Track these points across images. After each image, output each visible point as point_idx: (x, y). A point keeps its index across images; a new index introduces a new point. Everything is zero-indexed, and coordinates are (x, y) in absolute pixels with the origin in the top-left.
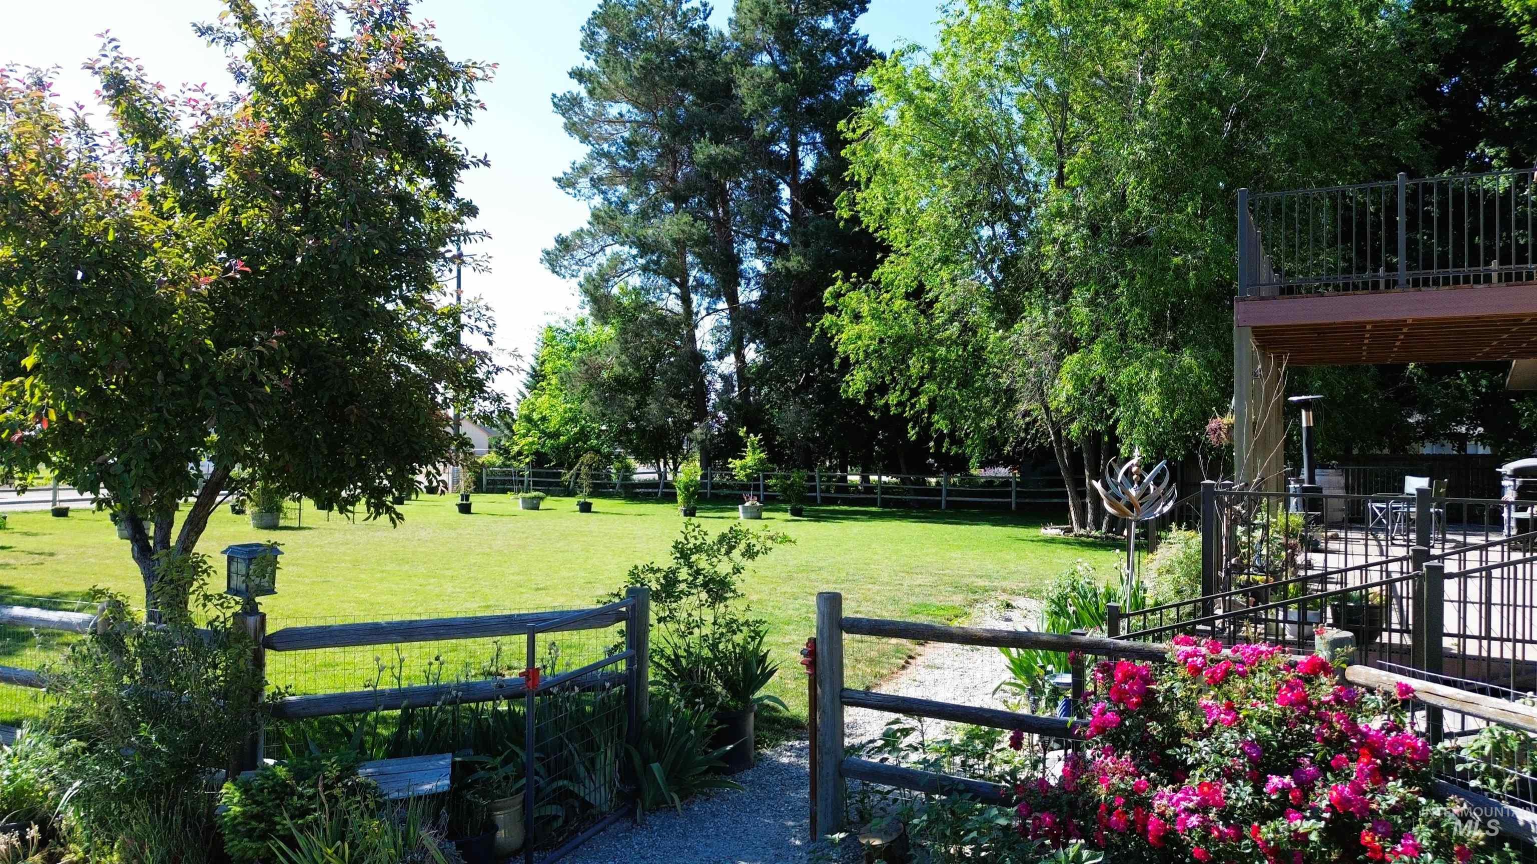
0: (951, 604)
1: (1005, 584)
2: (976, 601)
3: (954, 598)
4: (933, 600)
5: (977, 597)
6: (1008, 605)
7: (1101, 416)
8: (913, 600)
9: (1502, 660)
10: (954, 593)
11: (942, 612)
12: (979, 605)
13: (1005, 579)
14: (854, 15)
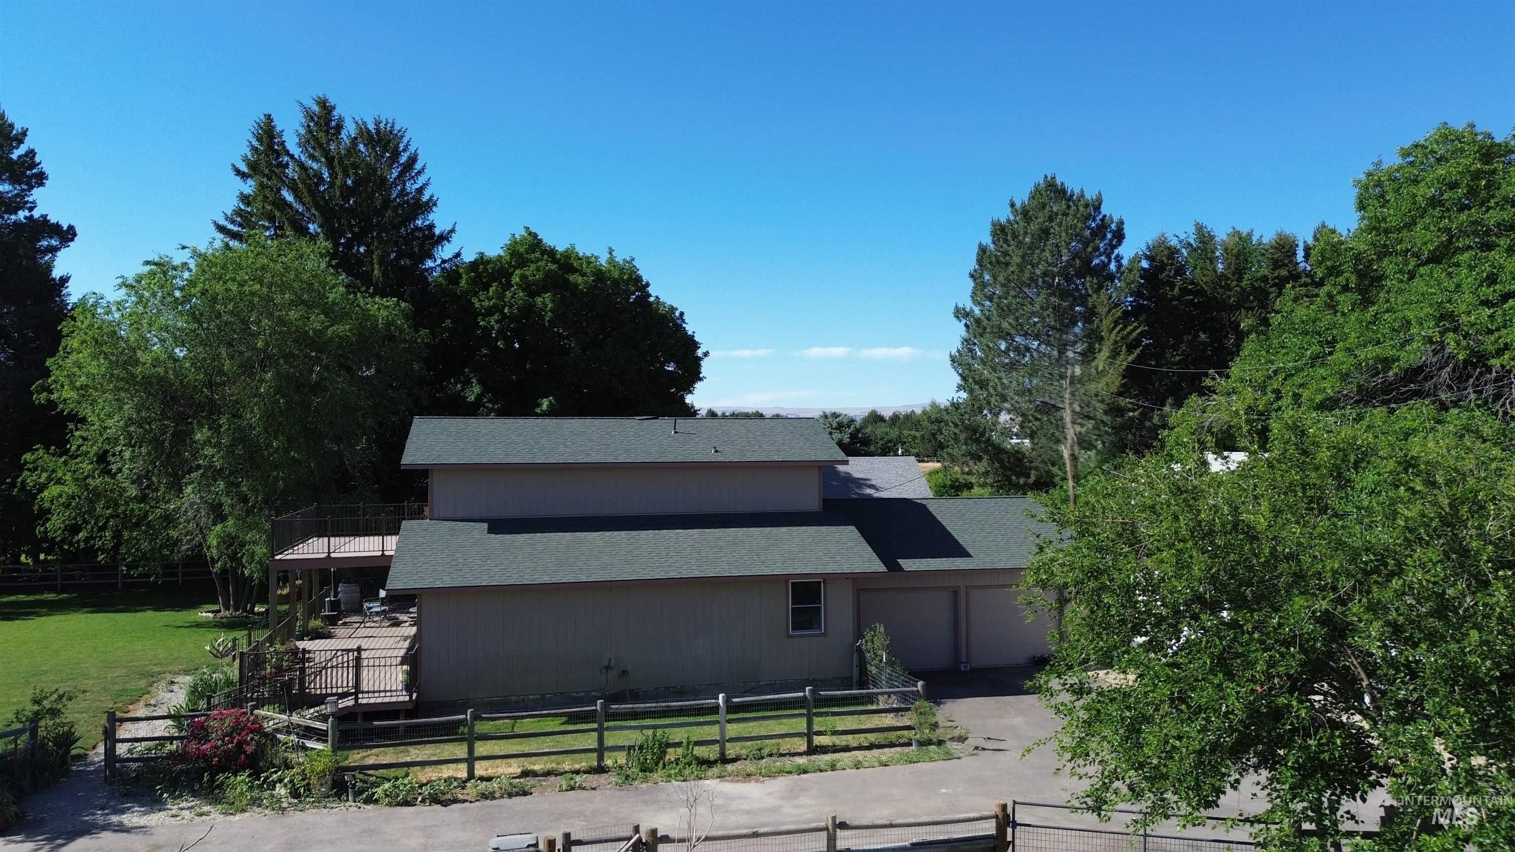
0: (138, 687)
1: (170, 668)
2: (154, 682)
3: (141, 682)
4: (128, 686)
5: (154, 679)
6: (172, 682)
7: (233, 557)
8: (117, 687)
9: (315, 695)
10: (141, 679)
11: (134, 693)
12: (155, 685)
13: (171, 664)
14: (31, 188)
